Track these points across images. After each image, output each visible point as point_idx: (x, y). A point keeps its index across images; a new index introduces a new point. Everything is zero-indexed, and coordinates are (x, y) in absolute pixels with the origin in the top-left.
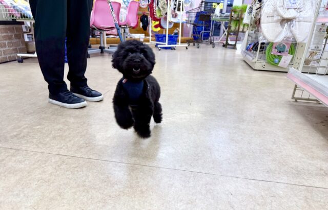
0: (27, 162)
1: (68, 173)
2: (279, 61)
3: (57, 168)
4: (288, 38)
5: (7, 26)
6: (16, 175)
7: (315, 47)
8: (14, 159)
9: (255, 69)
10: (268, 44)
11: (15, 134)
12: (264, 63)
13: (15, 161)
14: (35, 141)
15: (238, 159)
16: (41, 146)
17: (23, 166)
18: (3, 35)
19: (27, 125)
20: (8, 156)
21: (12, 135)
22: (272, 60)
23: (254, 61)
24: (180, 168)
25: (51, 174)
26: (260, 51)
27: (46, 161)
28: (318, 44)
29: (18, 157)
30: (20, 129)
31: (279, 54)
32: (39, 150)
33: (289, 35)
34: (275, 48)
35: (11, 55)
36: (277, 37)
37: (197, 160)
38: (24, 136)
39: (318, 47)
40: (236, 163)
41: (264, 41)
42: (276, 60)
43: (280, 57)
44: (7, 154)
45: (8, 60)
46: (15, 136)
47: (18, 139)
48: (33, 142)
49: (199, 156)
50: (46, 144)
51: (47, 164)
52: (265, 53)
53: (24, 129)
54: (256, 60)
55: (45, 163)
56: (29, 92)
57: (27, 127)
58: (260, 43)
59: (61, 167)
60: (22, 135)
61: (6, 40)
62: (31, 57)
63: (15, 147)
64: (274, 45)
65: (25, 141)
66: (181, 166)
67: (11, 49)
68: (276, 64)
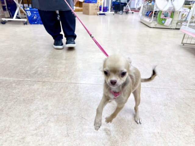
0: (55, 89)
9: (151, 27)
10: (159, 12)
12: (156, 23)
16: (56, 78)
25: (75, 95)
26: (154, 16)
29: (47, 86)
32: (57, 81)
33: (171, 6)
34: (163, 14)
36: (165, 7)
38: (41, 73)
42: (163, 22)
43: (165, 20)
46: (35, 73)
47: (38, 75)
48: (50, 77)
50: (59, 77)
51: (69, 89)
52: (157, 17)
54: (151, 21)
58: (154, 11)
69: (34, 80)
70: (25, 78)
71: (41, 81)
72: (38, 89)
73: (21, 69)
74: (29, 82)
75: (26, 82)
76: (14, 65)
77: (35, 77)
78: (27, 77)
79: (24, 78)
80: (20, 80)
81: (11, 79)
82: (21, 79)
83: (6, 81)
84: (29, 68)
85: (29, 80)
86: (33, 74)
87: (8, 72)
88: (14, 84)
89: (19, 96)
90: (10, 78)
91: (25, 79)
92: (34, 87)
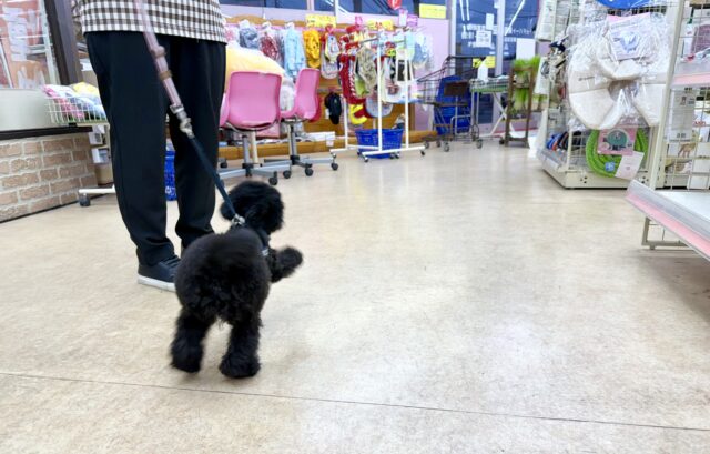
0: (92, 404)
1: (170, 422)
2: (617, 167)
3: (150, 412)
4: (628, 118)
5: (60, 138)
6: (70, 431)
7: (678, 136)
8: (66, 398)
9: (567, 186)
10: (589, 132)
11: (70, 349)
12: (585, 173)
13: (69, 403)
14: (108, 361)
15: (521, 378)
16: (119, 370)
17: (83, 412)
18: (51, 154)
19: (94, 331)
20: (55, 394)
21: (63, 351)
22: (601, 165)
23: (562, 170)
24: (398, 402)
25: (138, 424)
26: (573, 150)
27: (128, 401)
28: (683, 128)
29: (75, 396)
30: (80, 340)
31: (614, 152)
32: (116, 379)
33: (631, 111)
34: (605, 140)
35: (68, 193)
36: (604, 118)
37: (434, 384)
38: (88, 353)
39: (683, 135)
40: (517, 386)
41: (579, 129)
42: (610, 166)
43: (617, 159)
44: (54, 391)
45: (61, 203)
46: (71, 354)
47: (76, 358)
48: (104, 365)
49: (438, 376)
50: (129, 367)
51: (130, 407)
52: (584, 153)
53: (88, 338)
54: (565, 168)
55: (127, 405)
56: (101, 264)
57: (94, 335)
58: (571, 132)
59: (157, 411)
60: (83, 351)
61: (57, 164)
62: (107, 194)
63: (68, 376)
64: (602, 135)
65: (90, 363)
66: (400, 398)
67: (67, 180)
68: (610, 174)
69: (52, 375)
70: (30, 369)
72: (45, 402)
73: (40, 342)
74: (35, 379)
75: (26, 381)
76: (28, 329)
77: (62, 367)
78: (40, 365)
79: (27, 369)
80: (14, 375)
82: (21, 369)
84: (66, 337)
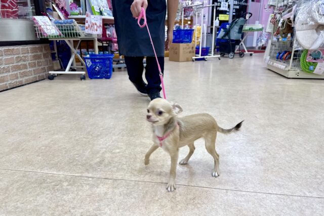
18: (33, 54)
23: (287, 69)
29: (121, 190)
38: (110, 163)
48: (125, 170)
51: (159, 197)
53: (104, 153)
55: (156, 195)
60: (107, 161)
61: (36, 59)
67: (40, 68)
70: (83, 173)
71: (110, 178)
72: (106, 194)
73: (77, 156)
74: (90, 179)
75: (85, 180)
76: (65, 148)
77: (100, 171)
78: (87, 170)
79: (81, 173)
80: (76, 176)
81: (61, 173)
82: (78, 173)
83: (52, 176)
84: (91, 153)
85: (90, 175)
86: (96, 164)
87: (57, 161)
88: (65, 184)
89: (74, 208)
90: (59, 171)
91: (84, 175)
92: (99, 189)
